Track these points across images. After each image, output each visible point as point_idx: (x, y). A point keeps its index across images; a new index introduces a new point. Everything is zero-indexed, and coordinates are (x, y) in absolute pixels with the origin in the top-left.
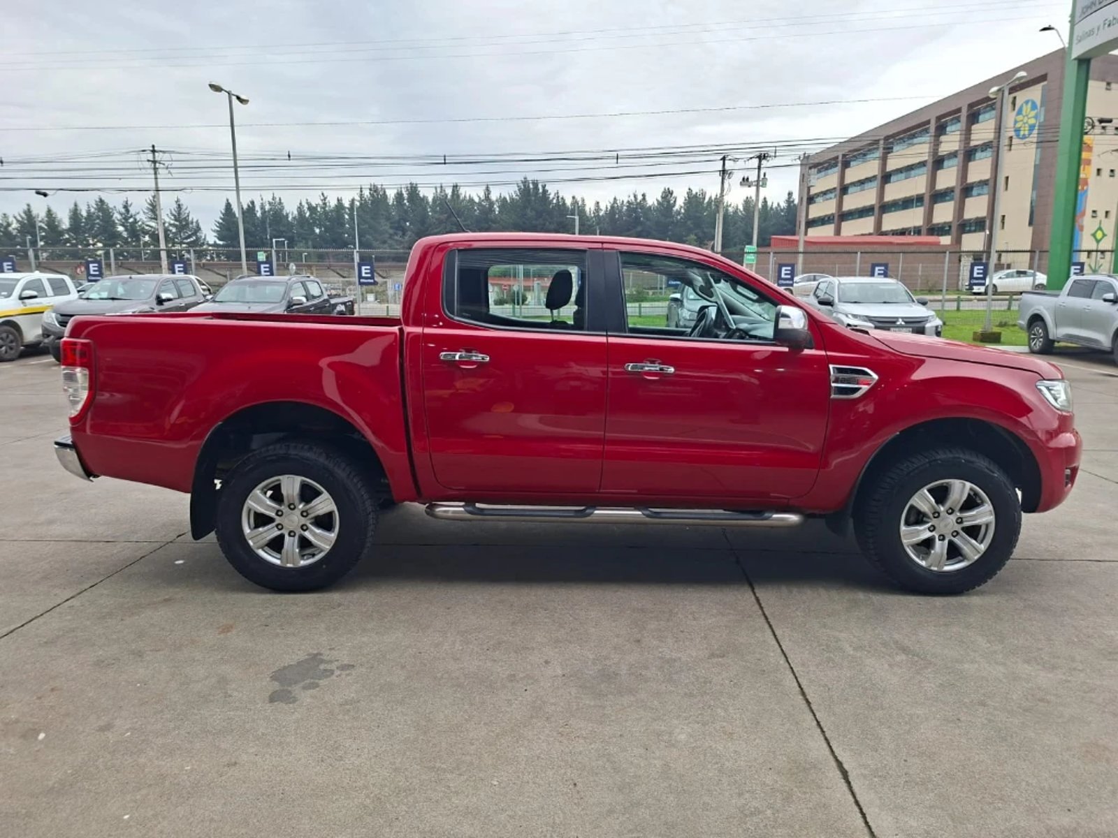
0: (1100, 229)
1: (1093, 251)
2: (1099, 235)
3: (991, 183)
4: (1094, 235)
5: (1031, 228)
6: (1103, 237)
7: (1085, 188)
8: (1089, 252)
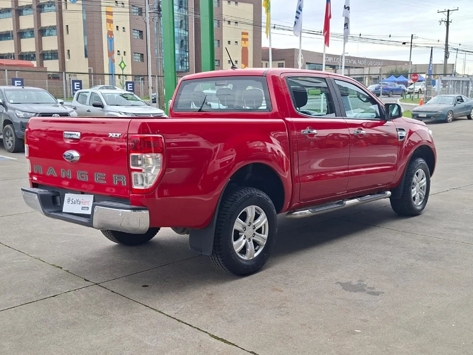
0: (122, 62)
1: (121, 75)
2: (123, 65)
3: (58, 28)
4: (120, 65)
5: (87, 59)
6: (124, 67)
7: (112, 37)
8: (119, 75)
